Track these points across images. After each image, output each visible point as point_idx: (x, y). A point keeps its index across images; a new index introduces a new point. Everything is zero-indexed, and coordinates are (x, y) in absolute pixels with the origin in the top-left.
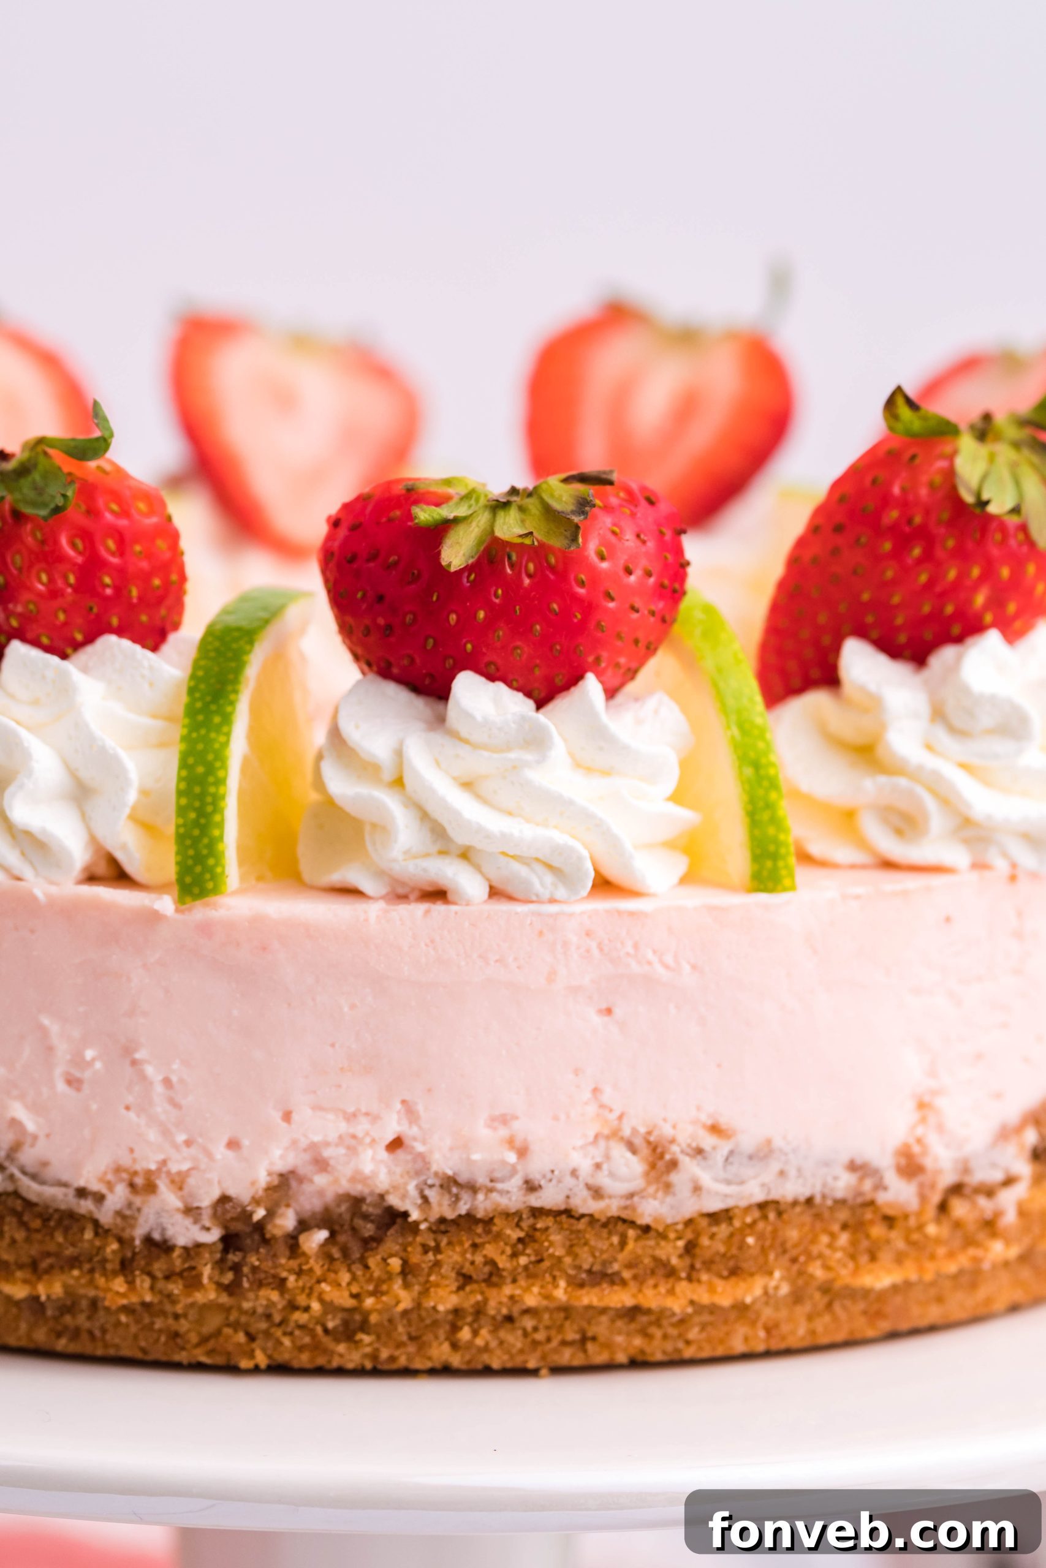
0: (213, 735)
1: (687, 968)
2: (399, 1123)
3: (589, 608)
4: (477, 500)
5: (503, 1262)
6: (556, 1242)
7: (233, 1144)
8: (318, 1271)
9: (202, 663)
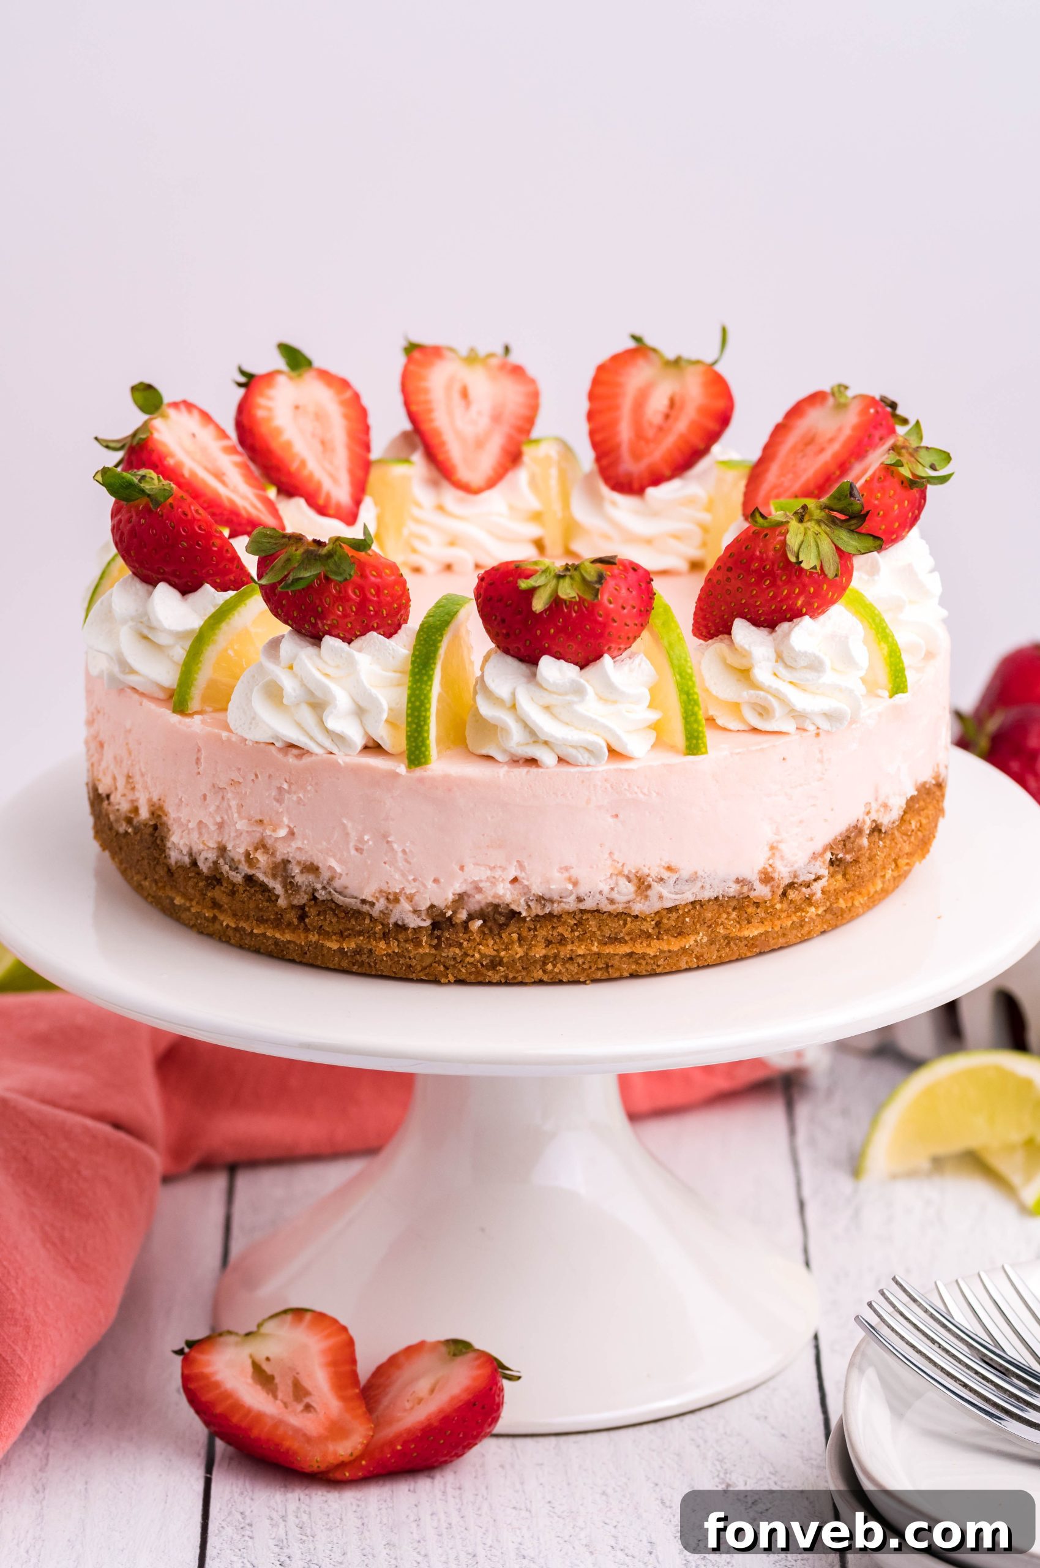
0: (423, 686)
1: (654, 795)
2: (516, 871)
3: (604, 625)
4: (550, 574)
5: (567, 934)
6: (593, 925)
7: (436, 881)
8: (478, 940)
9: (418, 647)
